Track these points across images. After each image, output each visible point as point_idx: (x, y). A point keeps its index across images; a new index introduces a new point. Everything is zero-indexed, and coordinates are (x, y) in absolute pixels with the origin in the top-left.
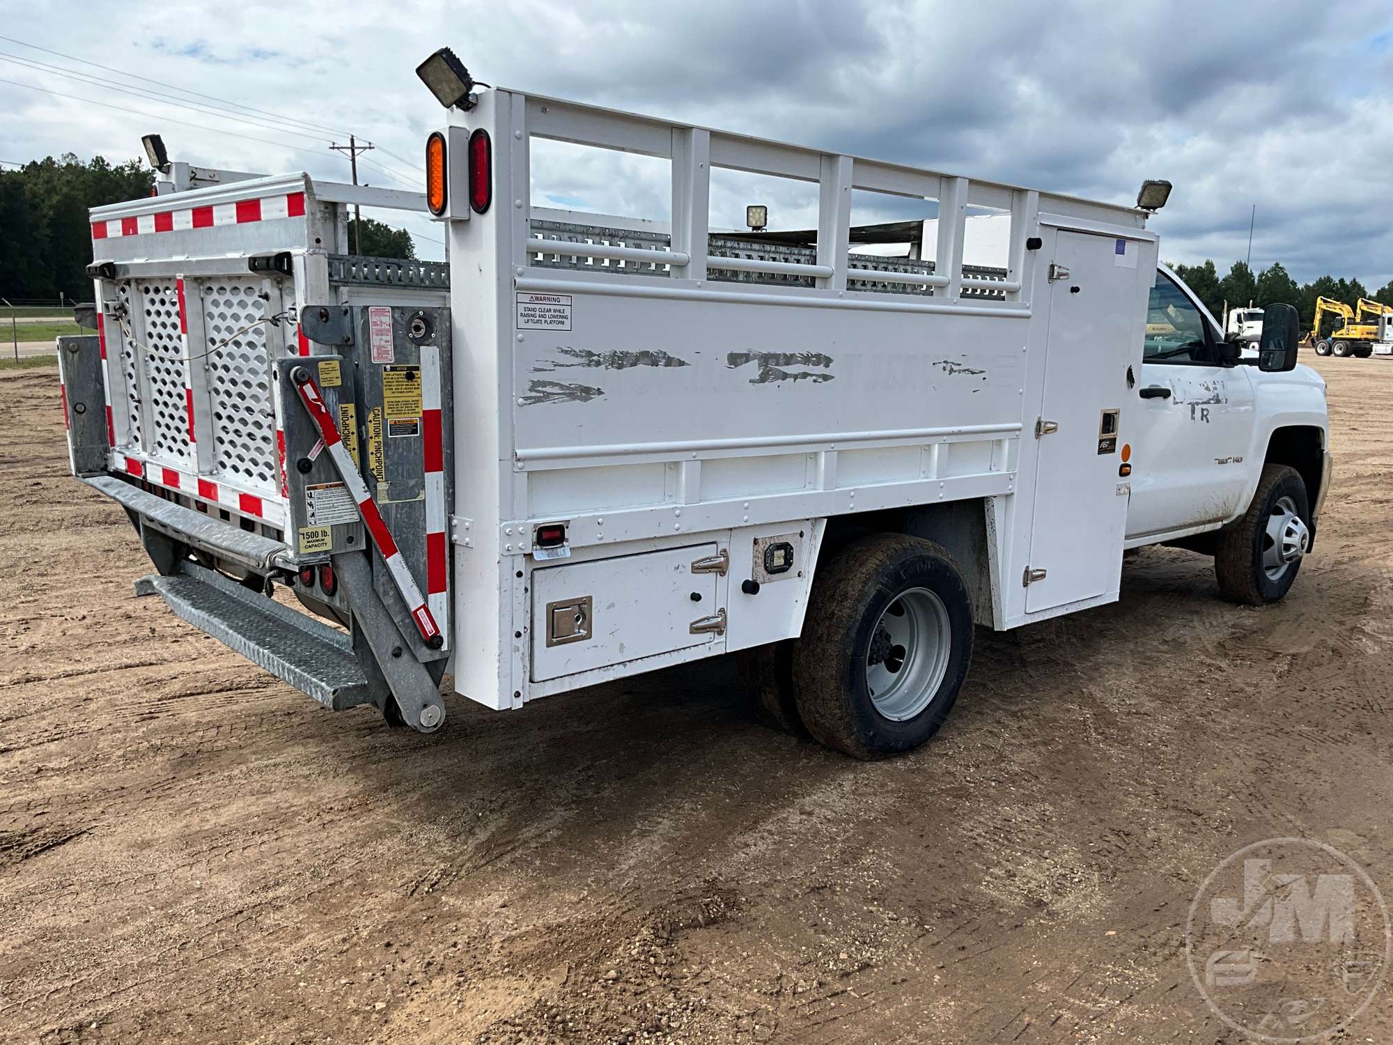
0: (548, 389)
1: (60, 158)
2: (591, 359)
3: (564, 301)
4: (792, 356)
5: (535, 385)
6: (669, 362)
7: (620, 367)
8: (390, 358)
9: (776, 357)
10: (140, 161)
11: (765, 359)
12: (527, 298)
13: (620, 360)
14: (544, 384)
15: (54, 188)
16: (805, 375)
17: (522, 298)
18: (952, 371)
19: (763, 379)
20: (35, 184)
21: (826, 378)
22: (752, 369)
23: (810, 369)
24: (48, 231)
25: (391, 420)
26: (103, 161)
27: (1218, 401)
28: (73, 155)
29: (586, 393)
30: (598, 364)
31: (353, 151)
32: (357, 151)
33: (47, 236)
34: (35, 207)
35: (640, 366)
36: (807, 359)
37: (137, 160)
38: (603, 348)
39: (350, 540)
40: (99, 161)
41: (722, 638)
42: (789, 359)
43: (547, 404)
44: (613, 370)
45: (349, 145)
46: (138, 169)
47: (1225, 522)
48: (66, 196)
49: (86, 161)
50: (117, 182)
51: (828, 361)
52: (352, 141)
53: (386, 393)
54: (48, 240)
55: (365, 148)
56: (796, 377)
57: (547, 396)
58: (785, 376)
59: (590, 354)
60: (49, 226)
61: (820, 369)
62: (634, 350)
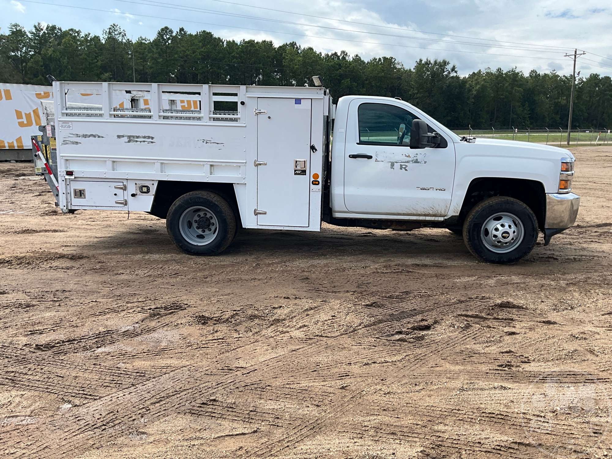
0: (67, 142)
1: (484, 70)
2: (77, 136)
3: (70, 123)
4: (139, 136)
5: (64, 141)
6: (99, 137)
7: (85, 138)
8: (51, 136)
9: (133, 137)
10: (516, 68)
11: (129, 137)
12: (61, 123)
13: (85, 136)
14: (66, 141)
15: (479, 82)
16: (144, 141)
17: (60, 123)
18: (207, 143)
19: (129, 142)
20: (472, 81)
21: (152, 142)
22: (126, 139)
23: (146, 140)
24: (473, 100)
25: (52, 148)
26: (501, 69)
27: (416, 162)
28: (489, 68)
29: (77, 143)
30: (79, 137)
31: (575, 56)
32: (577, 56)
33: (472, 102)
34: (470, 91)
35: (91, 138)
36: (144, 137)
37: (515, 67)
38: (81, 133)
39: (45, 171)
40: (499, 70)
41: (127, 207)
42: (138, 137)
43: (67, 145)
44: (84, 138)
45: (574, 54)
46: (514, 72)
47: (445, 218)
48: (483, 85)
49: (494, 70)
50: (505, 78)
51: (152, 138)
52: (576, 52)
53: (50, 142)
54: (472, 104)
55: (581, 54)
56: (141, 142)
57: (67, 143)
58: (137, 141)
59: (77, 135)
60: (473, 98)
61: (150, 140)
62: (89, 134)
